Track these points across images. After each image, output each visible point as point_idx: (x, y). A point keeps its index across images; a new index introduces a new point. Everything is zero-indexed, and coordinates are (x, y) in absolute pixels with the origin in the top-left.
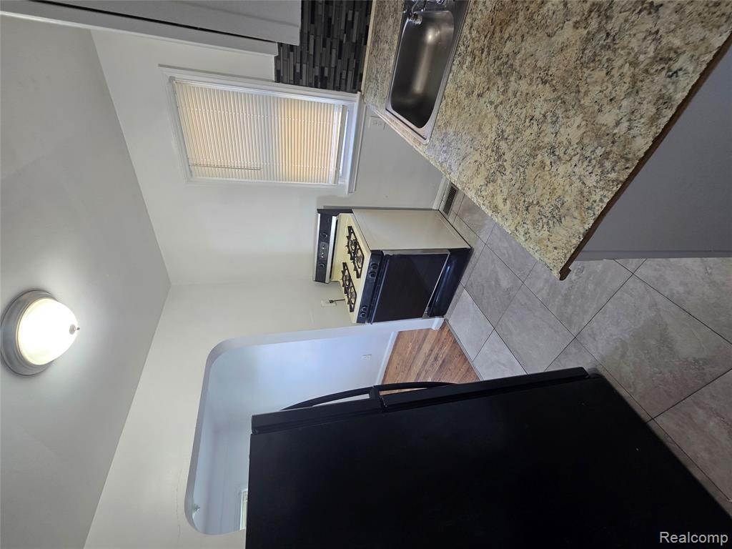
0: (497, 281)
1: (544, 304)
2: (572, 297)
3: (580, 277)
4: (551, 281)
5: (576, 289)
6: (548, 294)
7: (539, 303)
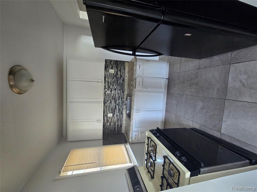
0: (202, 109)
1: (197, 84)
2: (190, 78)
6: (194, 85)
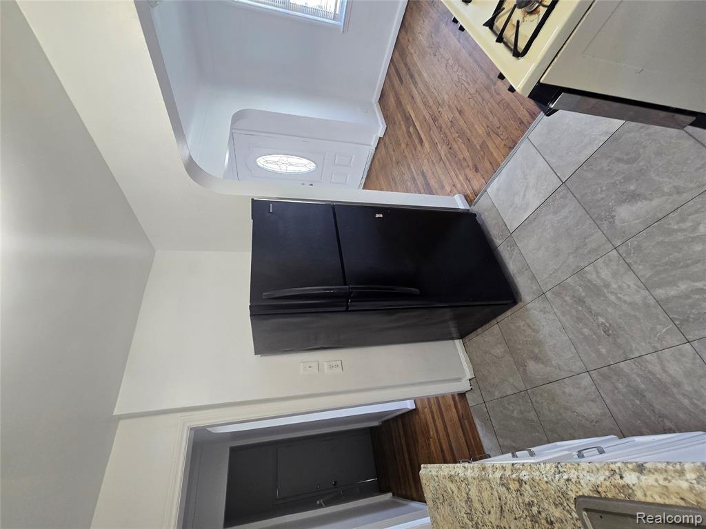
1: (579, 272)
2: (580, 308)
3: (599, 325)
4: (605, 291)
5: (587, 316)
6: (589, 281)
7: (582, 265)
